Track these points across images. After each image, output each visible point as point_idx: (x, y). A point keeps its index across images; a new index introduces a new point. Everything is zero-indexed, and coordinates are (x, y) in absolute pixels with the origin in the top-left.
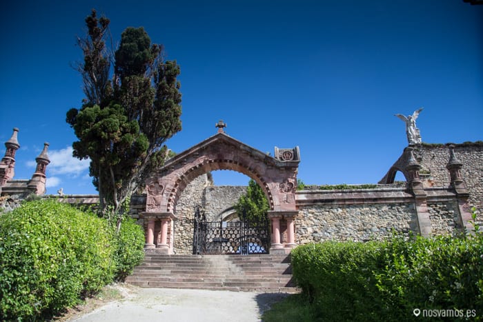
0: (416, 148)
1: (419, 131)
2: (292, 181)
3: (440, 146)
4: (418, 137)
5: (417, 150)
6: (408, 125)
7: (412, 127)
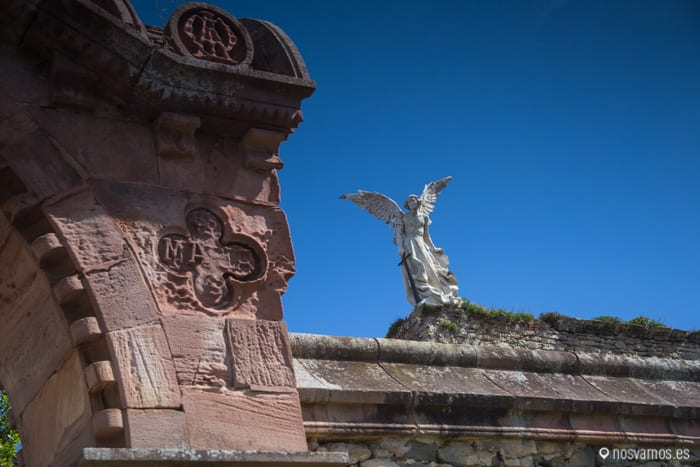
0: (445, 320)
1: (445, 259)
2: (251, 226)
3: (524, 322)
4: (446, 280)
5: (452, 330)
6: (407, 230)
7: (420, 240)
